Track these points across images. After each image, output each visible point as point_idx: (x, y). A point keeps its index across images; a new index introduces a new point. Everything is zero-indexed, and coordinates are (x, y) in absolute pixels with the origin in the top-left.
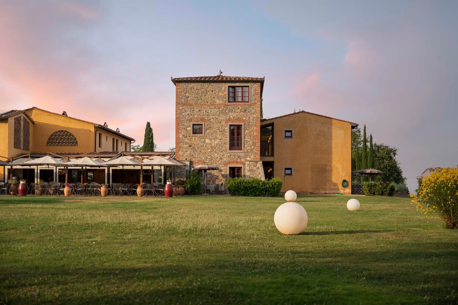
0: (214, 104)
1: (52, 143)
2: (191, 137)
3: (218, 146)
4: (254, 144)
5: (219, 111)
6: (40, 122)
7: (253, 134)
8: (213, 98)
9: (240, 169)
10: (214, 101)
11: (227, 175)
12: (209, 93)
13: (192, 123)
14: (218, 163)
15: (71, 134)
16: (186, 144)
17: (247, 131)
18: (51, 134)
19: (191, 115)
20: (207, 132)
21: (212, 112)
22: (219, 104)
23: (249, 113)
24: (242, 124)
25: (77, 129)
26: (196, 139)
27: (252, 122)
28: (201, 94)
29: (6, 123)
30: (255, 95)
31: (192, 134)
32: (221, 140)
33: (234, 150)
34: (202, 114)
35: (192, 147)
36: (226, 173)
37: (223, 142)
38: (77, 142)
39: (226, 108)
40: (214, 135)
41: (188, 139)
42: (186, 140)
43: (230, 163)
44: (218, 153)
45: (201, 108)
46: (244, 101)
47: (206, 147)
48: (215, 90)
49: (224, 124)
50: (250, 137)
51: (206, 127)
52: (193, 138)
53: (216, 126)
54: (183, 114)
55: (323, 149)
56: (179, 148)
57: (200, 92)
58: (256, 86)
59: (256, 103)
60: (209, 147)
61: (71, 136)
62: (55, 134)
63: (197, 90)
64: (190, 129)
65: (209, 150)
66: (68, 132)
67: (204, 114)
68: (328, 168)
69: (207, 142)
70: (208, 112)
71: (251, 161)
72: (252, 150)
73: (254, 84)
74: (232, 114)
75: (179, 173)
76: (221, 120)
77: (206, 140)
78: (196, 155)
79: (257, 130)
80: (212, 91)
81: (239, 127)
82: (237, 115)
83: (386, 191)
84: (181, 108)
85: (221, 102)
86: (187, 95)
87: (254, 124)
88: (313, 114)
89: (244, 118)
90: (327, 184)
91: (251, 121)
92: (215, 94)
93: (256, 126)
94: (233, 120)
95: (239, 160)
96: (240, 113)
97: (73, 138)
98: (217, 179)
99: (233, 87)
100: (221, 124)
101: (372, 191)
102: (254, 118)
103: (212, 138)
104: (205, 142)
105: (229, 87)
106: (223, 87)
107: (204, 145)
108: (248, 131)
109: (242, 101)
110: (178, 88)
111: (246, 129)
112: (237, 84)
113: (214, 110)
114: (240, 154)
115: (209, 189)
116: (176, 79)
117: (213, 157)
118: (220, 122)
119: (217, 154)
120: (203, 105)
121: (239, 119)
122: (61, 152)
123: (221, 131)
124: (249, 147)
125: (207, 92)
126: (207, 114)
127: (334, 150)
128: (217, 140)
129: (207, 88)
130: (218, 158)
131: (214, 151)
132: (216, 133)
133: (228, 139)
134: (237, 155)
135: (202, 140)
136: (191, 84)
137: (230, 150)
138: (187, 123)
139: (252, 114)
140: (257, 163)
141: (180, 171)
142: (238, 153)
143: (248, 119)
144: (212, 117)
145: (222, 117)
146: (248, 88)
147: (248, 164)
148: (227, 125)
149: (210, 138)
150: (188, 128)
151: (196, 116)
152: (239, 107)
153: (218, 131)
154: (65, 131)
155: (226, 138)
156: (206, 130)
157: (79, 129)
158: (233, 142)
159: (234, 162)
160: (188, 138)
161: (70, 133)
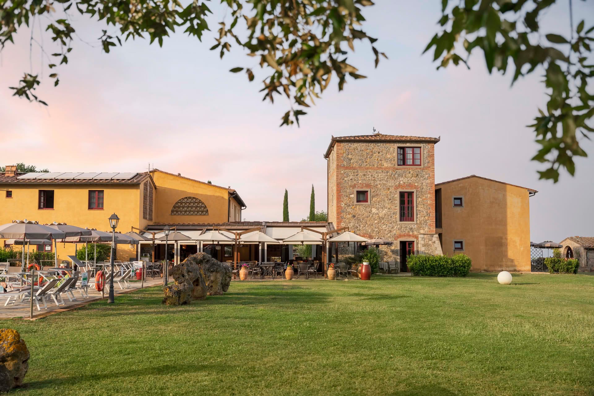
0: (381, 168)
1: (177, 212)
2: (355, 206)
3: (386, 216)
4: (428, 214)
5: (387, 175)
6: (164, 187)
7: (426, 202)
8: (381, 160)
9: (412, 243)
10: (381, 164)
11: (397, 250)
12: (375, 154)
13: (355, 190)
14: (386, 236)
15: (200, 202)
16: (349, 214)
17: (419, 199)
18: (177, 201)
19: (355, 180)
20: (374, 200)
21: (379, 177)
22: (386, 168)
23: (422, 178)
24: (414, 190)
25: (207, 195)
26: (361, 209)
27: (425, 189)
28: (365, 157)
29: (137, 189)
30: (428, 157)
31: (355, 203)
32: (389, 209)
33: (405, 221)
34: (367, 179)
35: (356, 218)
36: (396, 249)
37: (392, 212)
38: (208, 211)
39: (396, 172)
40: (382, 204)
41: (351, 208)
42: (349, 210)
43: (400, 236)
44: (387, 225)
45: (366, 172)
46: (415, 164)
47: (373, 218)
48: (382, 152)
49: (393, 191)
50: (424, 206)
51: (372, 194)
52: (357, 207)
53: (384, 193)
54: (345, 179)
55: (498, 219)
56: (340, 218)
57: (364, 153)
58: (429, 147)
59: (430, 167)
60: (376, 218)
61: (201, 204)
62: (180, 202)
63: (361, 151)
64: (354, 196)
65: (376, 222)
66: (196, 199)
67: (370, 178)
68: (503, 241)
69: (373, 212)
70: (374, 177)
71: (425, 234)
72: (425, 221)
73: (427, 144)
74: (402, 179)
75: (343, 249)
76: (390, 186)
77: (373, 209)
78: (361, 227)
79: (431, 197)
80: (379, 153)
81: (410, 194)
82: (408, 180)
83: (572, 268)
84: (342, 172)
85: (389, 165)
86: (350, 156)
87: (428, 190)
88: (485, 179)
89: (416, 184)
90: (504, 260)
91: (424, 187)
92: (382, 156)
93: (430, 193)
94: (403, 186)
95: (411, 233)
96: (411, 178)
97: (203, 206)
98: (386, 255)
99: (403, 148)
100: (390, 191)
101: (556, 268)
102: (427, 184)
103: (380, 207)
104: (372, 211)
105: (398, 147)
106: (391, 147)
107: (370, 215)
108: (421, 200)
109: (413, 164)
110: (340, 149)
111: (419, 197)
112: (408, 145)
113: (381, 174)
114: (412, 226)
115: (382, 267)
116: (338, 138)
117: (381, 229)
118: (389, 189)
119: (385, 226)
120: (368, 168)
121: (410, 185)
122: (189, 222)
123: (390, 199)
124: (423, 218)
125: (373, 153)
126: (373, 179)
127: (509, 221)
128: (386, 209)
129: (373, 148)
130: (387, 230)
131: (382, 222)
132: (384, 201)
133: (398, 208)
134: (408, 227)
135: (368, 210)
136: (355, 144)
137: (400, 221)
138: (349, 189)
139: (425, 179)
140: (432, 236)
141: (344, 246)
142: (410, 225)
143: (420, 185)
144: (378, 182)
145: (391, 183)
146: (419, 149)
147: (422, 238)
148: (396, 192)
149: (377, 207)
150: (351, 196)
151: (360, 182)
152: (410, 171)
153: (386, 199)
154: (194, 198)
155: (396, 207)
156: (373, 197)
157: (210, 196)
158: (403, 212)
159: (406, 235)
160: (351, 206)
161: (199, 200)
